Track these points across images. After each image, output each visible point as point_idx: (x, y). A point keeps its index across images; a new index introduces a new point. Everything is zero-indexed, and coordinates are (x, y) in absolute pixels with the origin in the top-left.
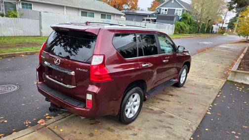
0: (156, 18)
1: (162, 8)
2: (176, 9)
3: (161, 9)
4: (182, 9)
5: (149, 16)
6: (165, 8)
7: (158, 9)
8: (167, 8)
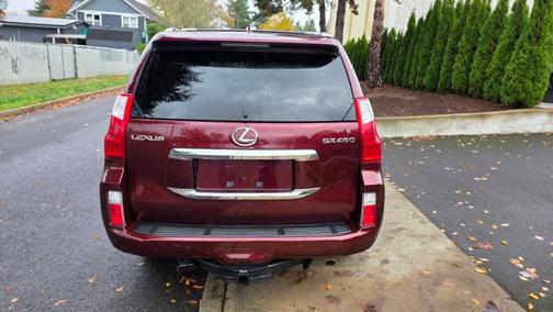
0: (83, 37)
1: (86, 12)
2: (123, 15)
3: (83, 14)
4: (136, 16)
5: (62, 31)
6: (94, 13)
7: (74, 12)
8: (99, 13)
